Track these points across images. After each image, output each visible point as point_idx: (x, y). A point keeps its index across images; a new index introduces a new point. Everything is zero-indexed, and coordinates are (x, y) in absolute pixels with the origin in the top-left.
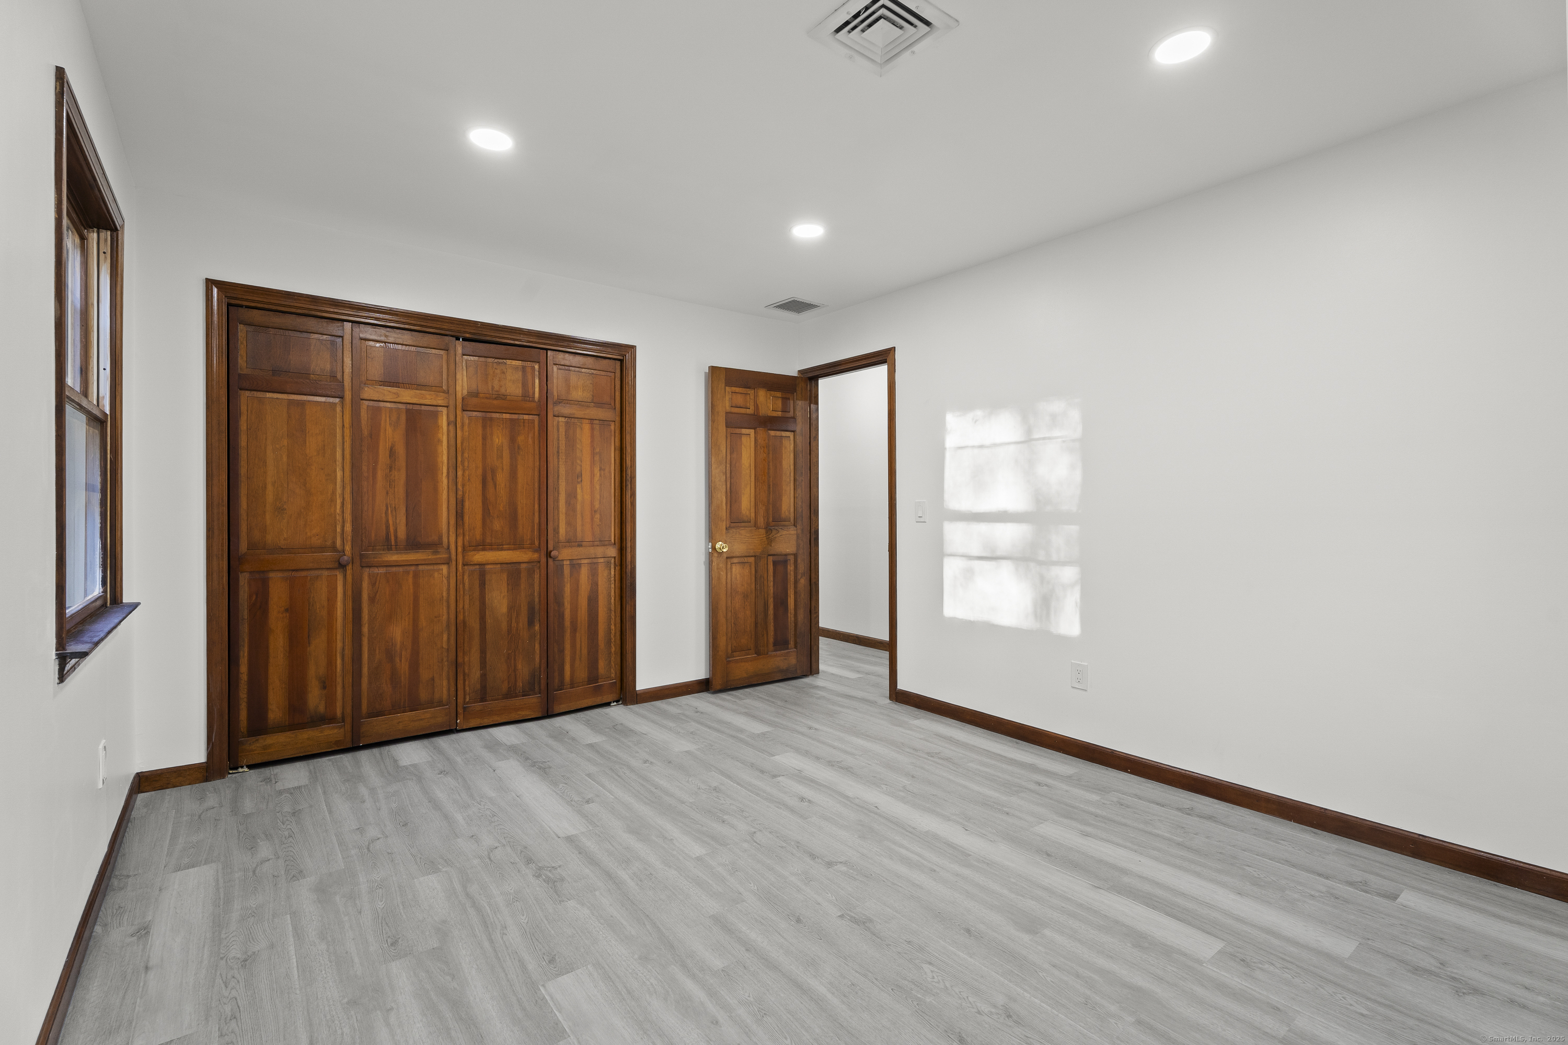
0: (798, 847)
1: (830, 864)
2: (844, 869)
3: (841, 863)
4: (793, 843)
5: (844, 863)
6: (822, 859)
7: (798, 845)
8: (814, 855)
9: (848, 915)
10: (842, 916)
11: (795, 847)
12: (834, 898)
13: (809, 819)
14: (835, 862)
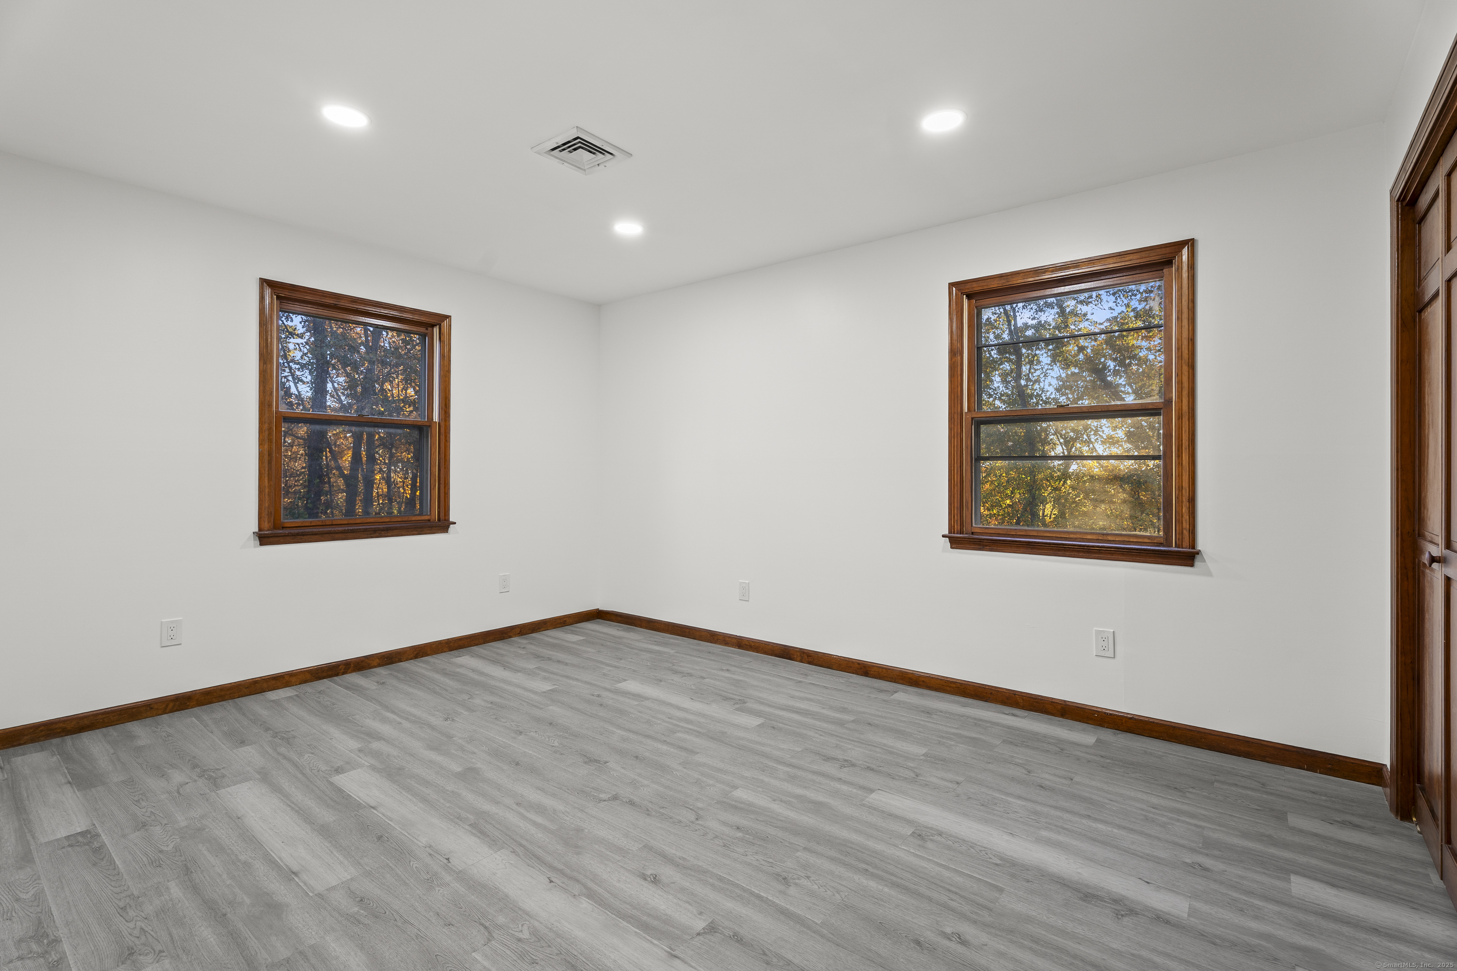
0: (648, 810)
1: (615, 798)
2: (602, 796)
3: (605, 801)
4: (654, 813)
5: (601, 800)
6: (623, 801)
7: (648, 813)
8: (631, 804)
9: (601, 764)
10: (606, 762)
11: (650, 809)
12: (612, 773)
13: (641, 846)
14: (610, 800)
